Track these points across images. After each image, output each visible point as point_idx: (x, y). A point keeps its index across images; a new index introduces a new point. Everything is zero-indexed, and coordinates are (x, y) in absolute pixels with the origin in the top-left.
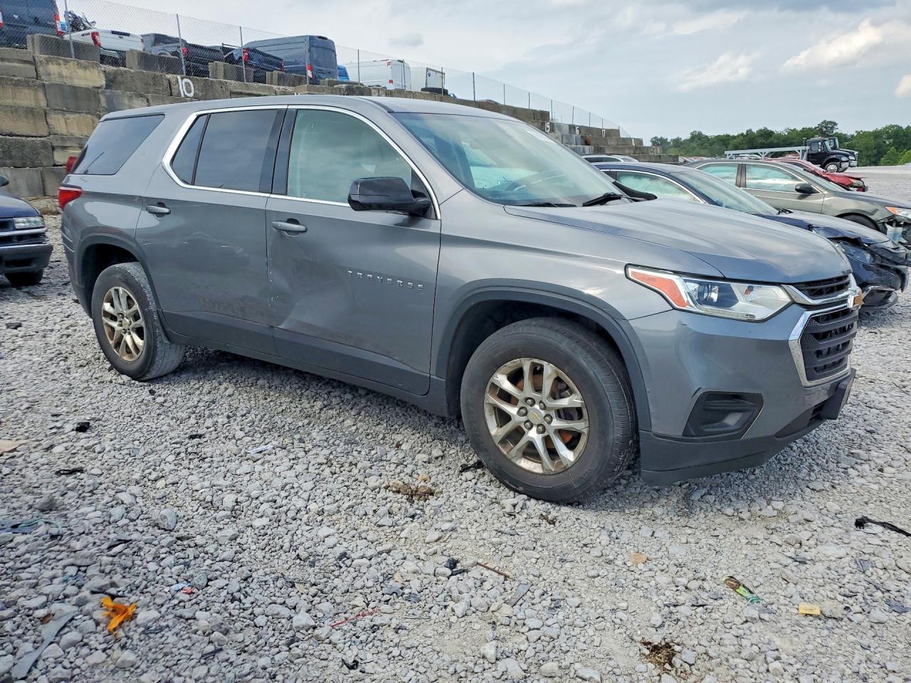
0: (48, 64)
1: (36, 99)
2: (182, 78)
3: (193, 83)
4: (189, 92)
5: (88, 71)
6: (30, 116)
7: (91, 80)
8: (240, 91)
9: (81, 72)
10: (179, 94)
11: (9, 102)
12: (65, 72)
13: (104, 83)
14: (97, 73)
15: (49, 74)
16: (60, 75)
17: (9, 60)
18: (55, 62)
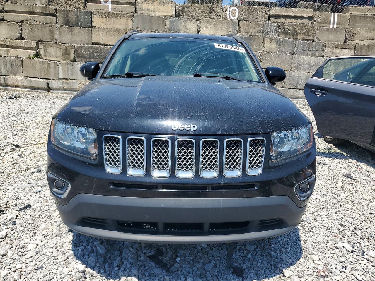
0: (142, 3)
1: (127, 24)
2: (230, 7)
3: (239, 10)
4: (234, 16)
5: (165, 6)
6: (117, 34)
7: (166, 12)
8: (279, 14)
9: (161, 7)
10: (226, 18)
11: (111, 26)
12: (151, 7)
13: (174, 13)
14: (170, 7)
15: (142, 10)
16: (148, 10)
17: (122, 3)
18: (146, 3)
